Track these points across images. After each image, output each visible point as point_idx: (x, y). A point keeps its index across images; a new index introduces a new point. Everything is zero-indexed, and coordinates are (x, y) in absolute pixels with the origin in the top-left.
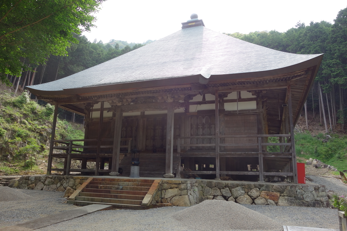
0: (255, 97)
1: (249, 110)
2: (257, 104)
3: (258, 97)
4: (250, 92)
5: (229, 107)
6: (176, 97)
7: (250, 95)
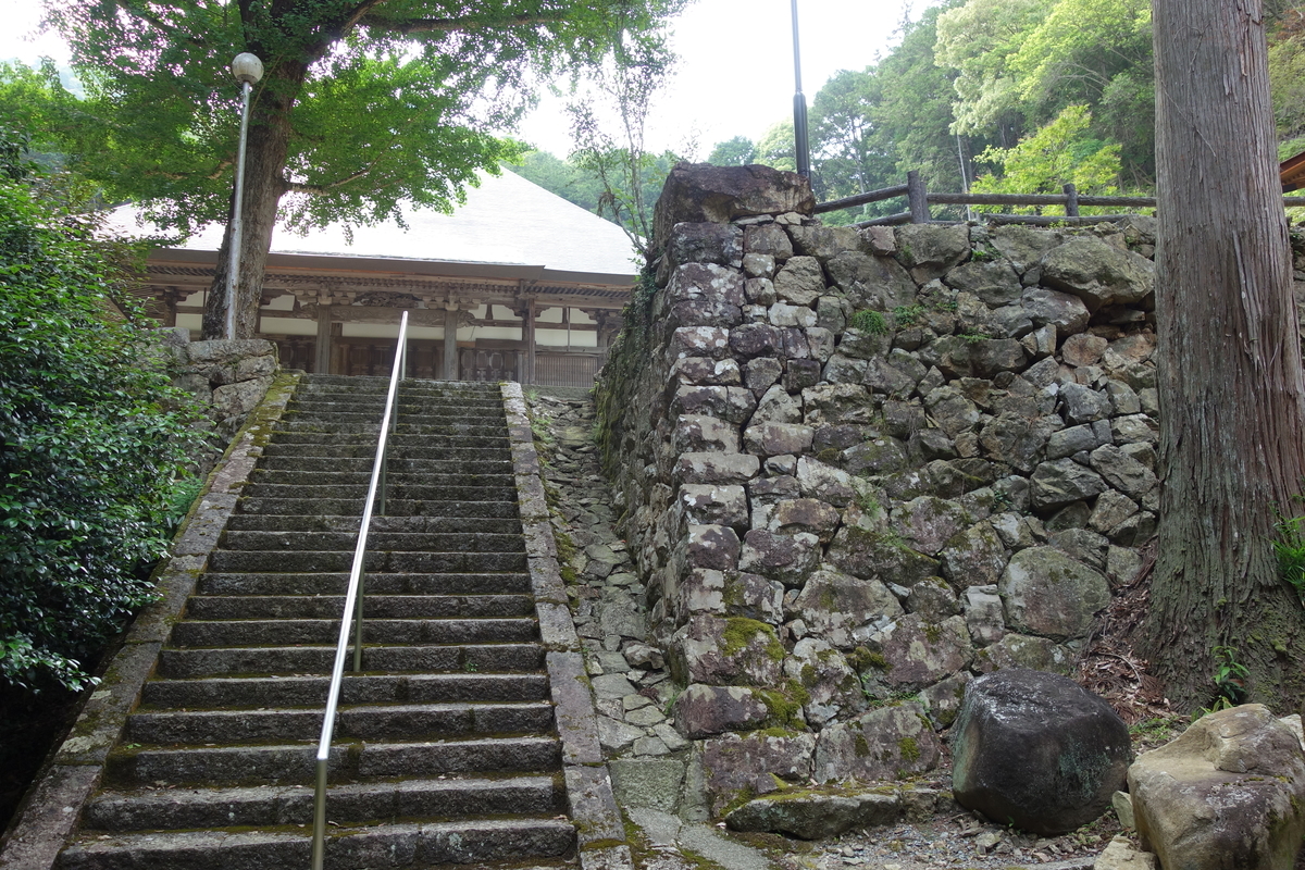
0: (594, 322)
1: (584, 348)
2: (599, 338)
3: (602, 323)
4: (585, 311)
5: (543, 338)
6: (464, 301)
7: (584, 319)
